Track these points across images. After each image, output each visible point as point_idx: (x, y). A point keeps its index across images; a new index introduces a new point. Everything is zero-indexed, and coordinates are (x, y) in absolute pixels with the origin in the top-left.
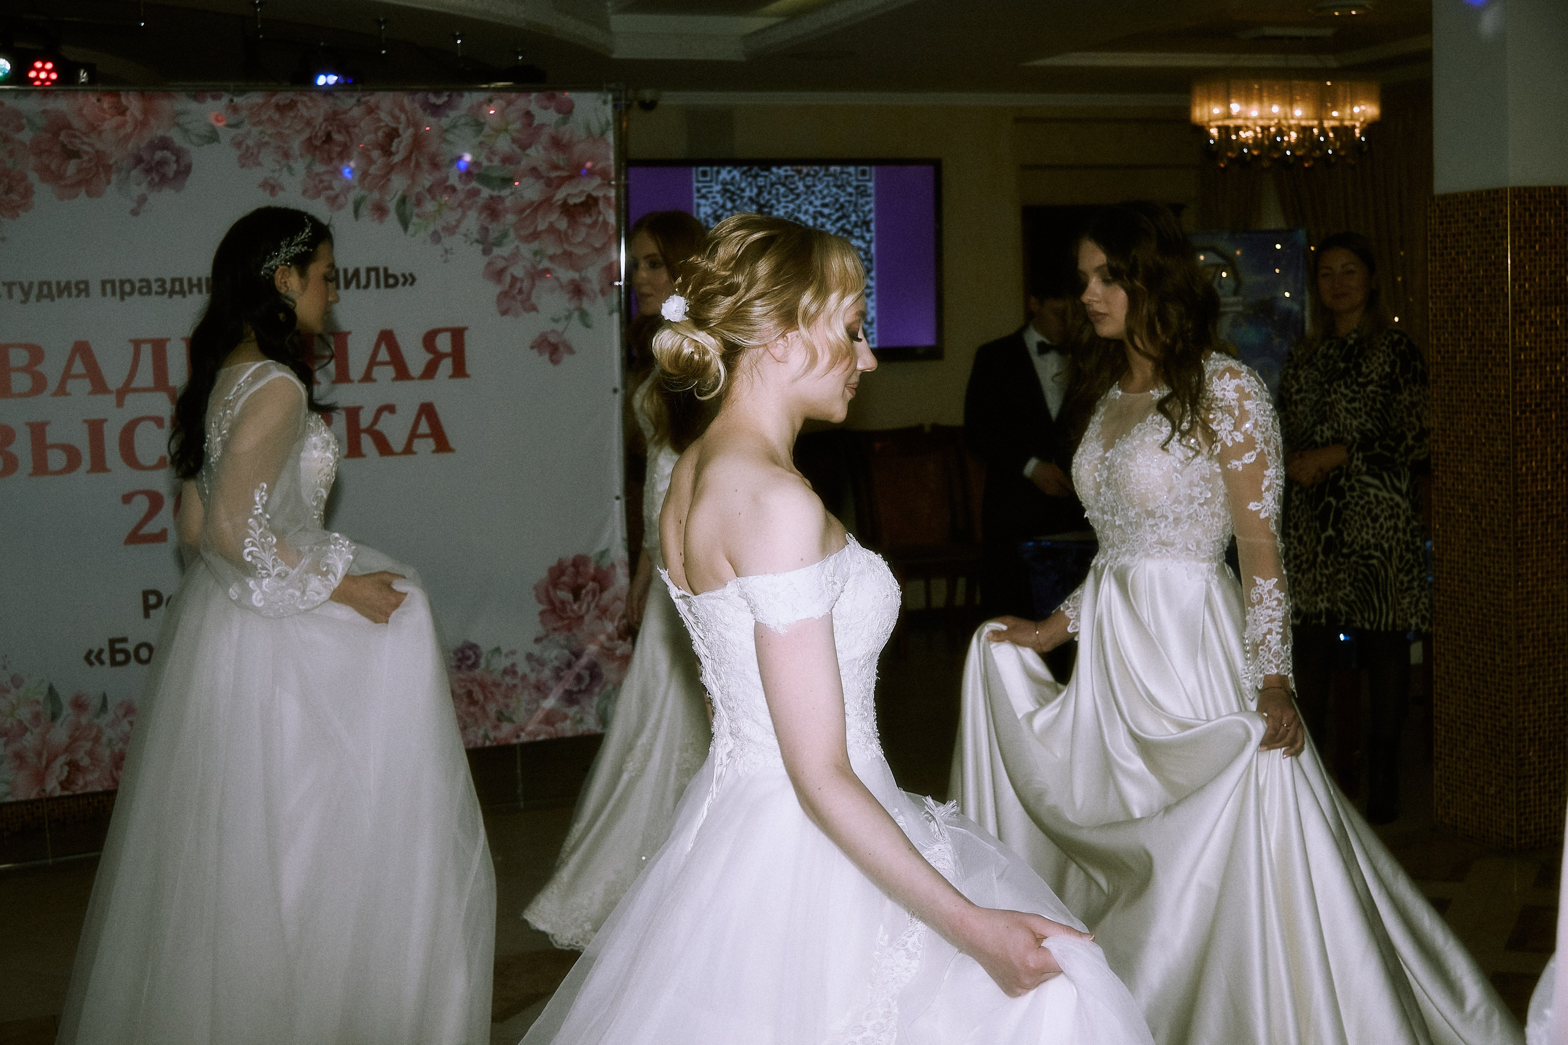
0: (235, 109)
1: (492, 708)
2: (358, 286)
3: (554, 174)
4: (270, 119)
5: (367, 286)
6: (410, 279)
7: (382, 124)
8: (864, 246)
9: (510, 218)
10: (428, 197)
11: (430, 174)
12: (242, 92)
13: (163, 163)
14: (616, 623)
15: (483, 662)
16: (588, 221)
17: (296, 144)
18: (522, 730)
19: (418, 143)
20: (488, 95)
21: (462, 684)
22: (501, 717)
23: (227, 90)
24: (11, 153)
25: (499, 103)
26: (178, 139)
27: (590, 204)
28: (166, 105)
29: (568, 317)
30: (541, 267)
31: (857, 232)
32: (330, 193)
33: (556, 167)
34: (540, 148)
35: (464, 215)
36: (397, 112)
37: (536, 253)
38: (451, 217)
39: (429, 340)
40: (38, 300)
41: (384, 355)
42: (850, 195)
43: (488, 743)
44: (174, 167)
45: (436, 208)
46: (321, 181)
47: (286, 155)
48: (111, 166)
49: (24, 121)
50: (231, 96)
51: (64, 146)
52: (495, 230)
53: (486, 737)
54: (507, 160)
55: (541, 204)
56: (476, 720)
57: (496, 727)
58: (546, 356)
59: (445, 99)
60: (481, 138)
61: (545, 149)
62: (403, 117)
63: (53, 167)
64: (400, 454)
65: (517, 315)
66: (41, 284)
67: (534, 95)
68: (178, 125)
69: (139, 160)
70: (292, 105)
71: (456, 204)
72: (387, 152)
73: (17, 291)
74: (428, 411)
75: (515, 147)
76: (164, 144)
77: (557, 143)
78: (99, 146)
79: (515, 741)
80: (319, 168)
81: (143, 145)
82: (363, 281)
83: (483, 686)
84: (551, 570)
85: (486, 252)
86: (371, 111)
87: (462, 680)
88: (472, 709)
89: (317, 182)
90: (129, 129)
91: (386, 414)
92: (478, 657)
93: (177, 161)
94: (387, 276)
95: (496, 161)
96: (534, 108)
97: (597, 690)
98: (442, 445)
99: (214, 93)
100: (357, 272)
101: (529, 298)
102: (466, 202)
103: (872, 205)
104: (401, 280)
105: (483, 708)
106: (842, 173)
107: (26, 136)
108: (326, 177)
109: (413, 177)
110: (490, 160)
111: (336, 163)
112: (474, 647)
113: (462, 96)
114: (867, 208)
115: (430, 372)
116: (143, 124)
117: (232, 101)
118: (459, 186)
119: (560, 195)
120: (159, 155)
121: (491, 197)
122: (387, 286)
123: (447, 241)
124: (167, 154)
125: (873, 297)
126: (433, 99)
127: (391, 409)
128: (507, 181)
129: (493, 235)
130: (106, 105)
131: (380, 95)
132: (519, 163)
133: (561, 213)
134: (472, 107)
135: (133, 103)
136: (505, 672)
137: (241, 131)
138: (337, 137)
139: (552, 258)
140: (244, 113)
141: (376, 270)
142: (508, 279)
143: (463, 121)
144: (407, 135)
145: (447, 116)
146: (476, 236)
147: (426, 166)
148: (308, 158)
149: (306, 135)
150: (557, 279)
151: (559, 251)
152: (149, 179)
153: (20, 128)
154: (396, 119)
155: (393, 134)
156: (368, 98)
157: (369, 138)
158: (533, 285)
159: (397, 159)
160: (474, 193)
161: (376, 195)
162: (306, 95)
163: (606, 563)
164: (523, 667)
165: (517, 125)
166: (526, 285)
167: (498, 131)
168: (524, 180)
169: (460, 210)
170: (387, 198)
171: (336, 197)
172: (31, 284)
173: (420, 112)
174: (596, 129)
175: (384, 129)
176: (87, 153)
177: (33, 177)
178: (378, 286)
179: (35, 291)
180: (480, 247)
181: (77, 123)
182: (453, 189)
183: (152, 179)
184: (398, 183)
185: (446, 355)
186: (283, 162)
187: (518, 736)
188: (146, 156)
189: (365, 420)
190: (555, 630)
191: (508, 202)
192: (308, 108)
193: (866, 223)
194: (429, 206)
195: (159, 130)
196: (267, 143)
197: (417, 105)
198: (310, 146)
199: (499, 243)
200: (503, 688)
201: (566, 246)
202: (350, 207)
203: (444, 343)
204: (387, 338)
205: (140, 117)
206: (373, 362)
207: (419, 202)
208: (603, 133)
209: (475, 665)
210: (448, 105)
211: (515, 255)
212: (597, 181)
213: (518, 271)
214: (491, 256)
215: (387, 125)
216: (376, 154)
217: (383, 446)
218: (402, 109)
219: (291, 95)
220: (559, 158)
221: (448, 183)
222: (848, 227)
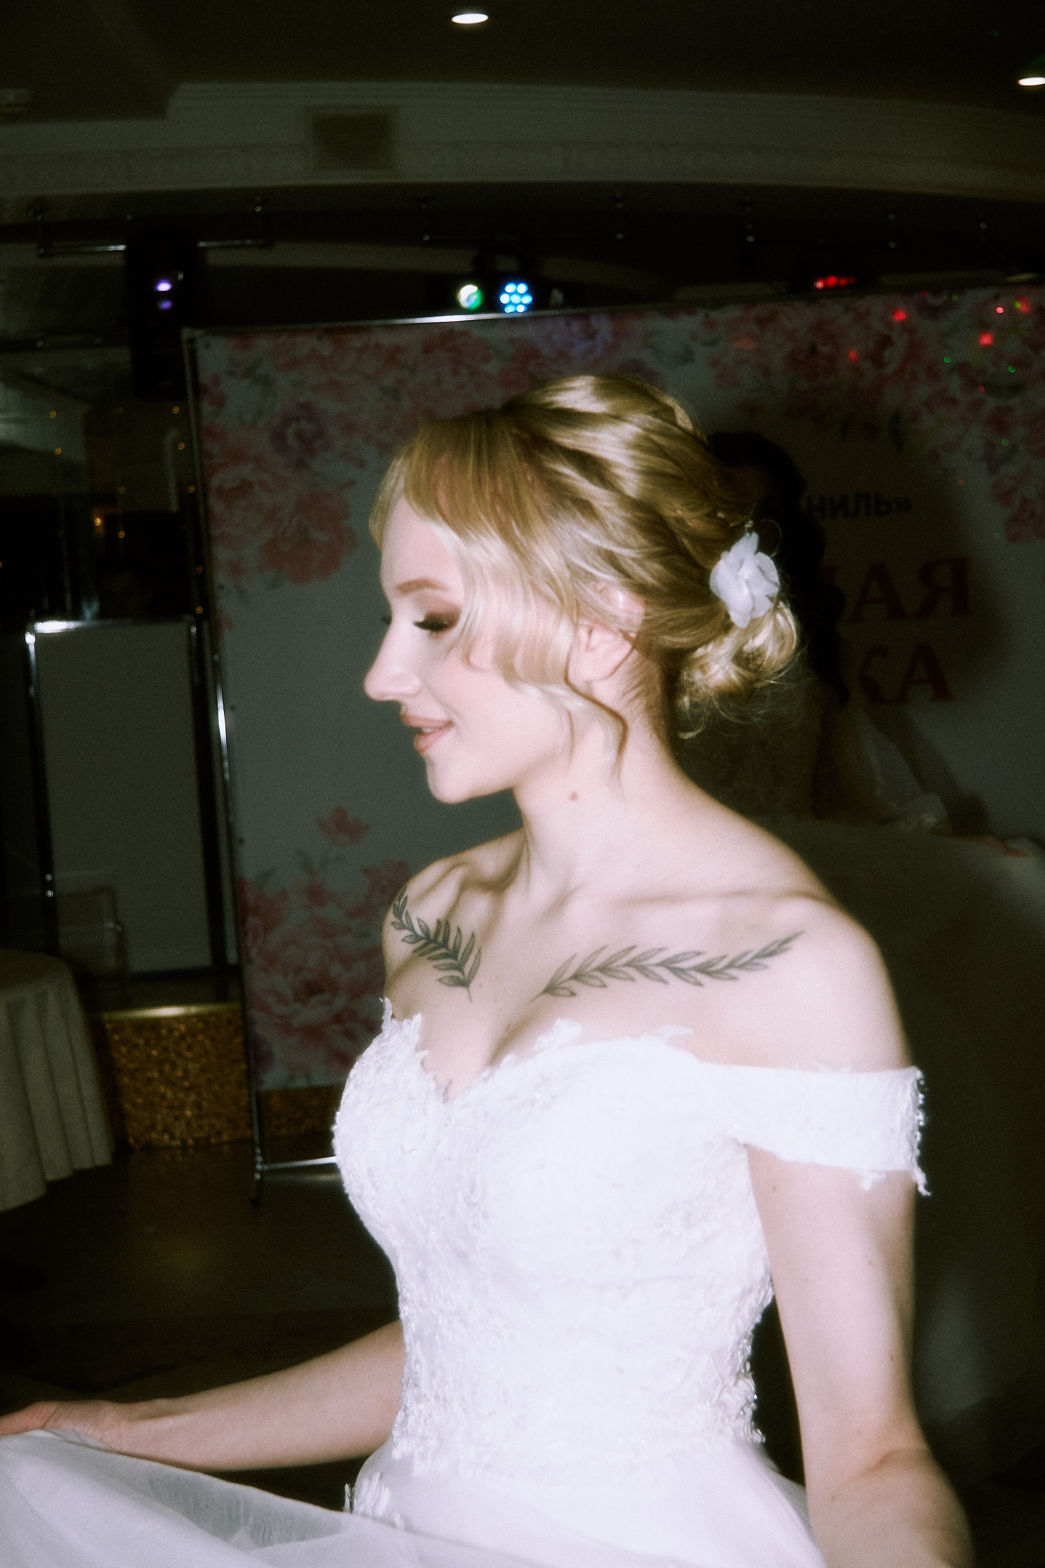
0: (710, 325)
2: (847, 516)
4: (750, 334)
5: (856, 515)
6: (905, 505)
7: (873, 331)
9: (1021, 431)
10: (925, 410)
11: (928, 385)
12: (717, 304)
17: (777, 361)
19: (914, 351)
24: (478, 385)
25: (1009, 299)
26: (649, 361)
28: (636, 325)
32: (815, 412)
35: (967, 431)
39: (927, 573)
41: (875, 591)
45: (935, 424)
47: (767, 372)
49: (491, 351)
51: (532, 375)
52: (1003, 445)
54: (1018, 363)
59: (945, 299)
64: (893, 702)
65: (1029, 542)
68: (651, 346)
70: (773, 317)
71: (958, 418)
72: (878, 363)
74: (925, 653)
75: (1027, 347)
80: (802, 385)
82: (852, 509)
85: (993, 470)
86: (861, 317)
90: (598, 352)
91: (877, 658)
94: (879, 502)
95: (1004, 368)
98: (942, 691)
99: (689, 309)
100: (844, 499)
101: (1041, 522)
102: (970, 416)
104: (895, 506)
107: (492, 367)
108: (810, 395)
109: (907, 390)
110: (997, 365)
111: (821, 378)
113: (964, 295)
115: (927, 609)
116: (613, 347)
118: (960, 397)
121: (999, 408)
122: (879, 513)
123: (947, 460)
126: (931, 300)
127: (883, 652)
128: (1016, 389)
129: (1001, 451)
130: (576, 331)
131: (871, 300)
132: (1033, 366)
134: (975, 306)
135: (603, 325)
137: (719, 348)
138: (822, 349)
140: (722, 329)
141: (867, 495)
142: (1018, 501)
143: (965, 322)
144: (901, 343)
145: (947, 318)
146: (981, 453)
147: (923, 376)
148: (791, 375)
149: (789, 348)
153: (487, 359)
154: (889, 325)
155: (885, 342)
156: (858, 304)
157: (859, 348)
159: (889, 370)
161: (866, 412)
165: (1029, 324)
166: (1039, 507)
168: (1037, 385)
169: (962, 424)
170: (879, 415)
171: (822, 416)
173: (916, 314)
175: (874, 338)
178: (869, 514)
180: (986, 465)
182: (953, 401)
184: (891, 397)
185: (946, 590)
186: (764, 381)
191: (1019, 413)
192: (789, 318)
194: (927, 422)
195: (630, 352)
196: (746, 360)
197: (912, 308)
198: (792, 361)
199: (1007, 460)
202: (837, 427)
203: (943, 576)
204: (879, 572)
205: (611, 340)
206: (865, 599)
207: (914, 418)
210: (949, 305)
211: (1026, 473)
213: (1029, 491)
214: (998, 475)
215: (877, 333)
217: (875, 693)
221: (947, 395)
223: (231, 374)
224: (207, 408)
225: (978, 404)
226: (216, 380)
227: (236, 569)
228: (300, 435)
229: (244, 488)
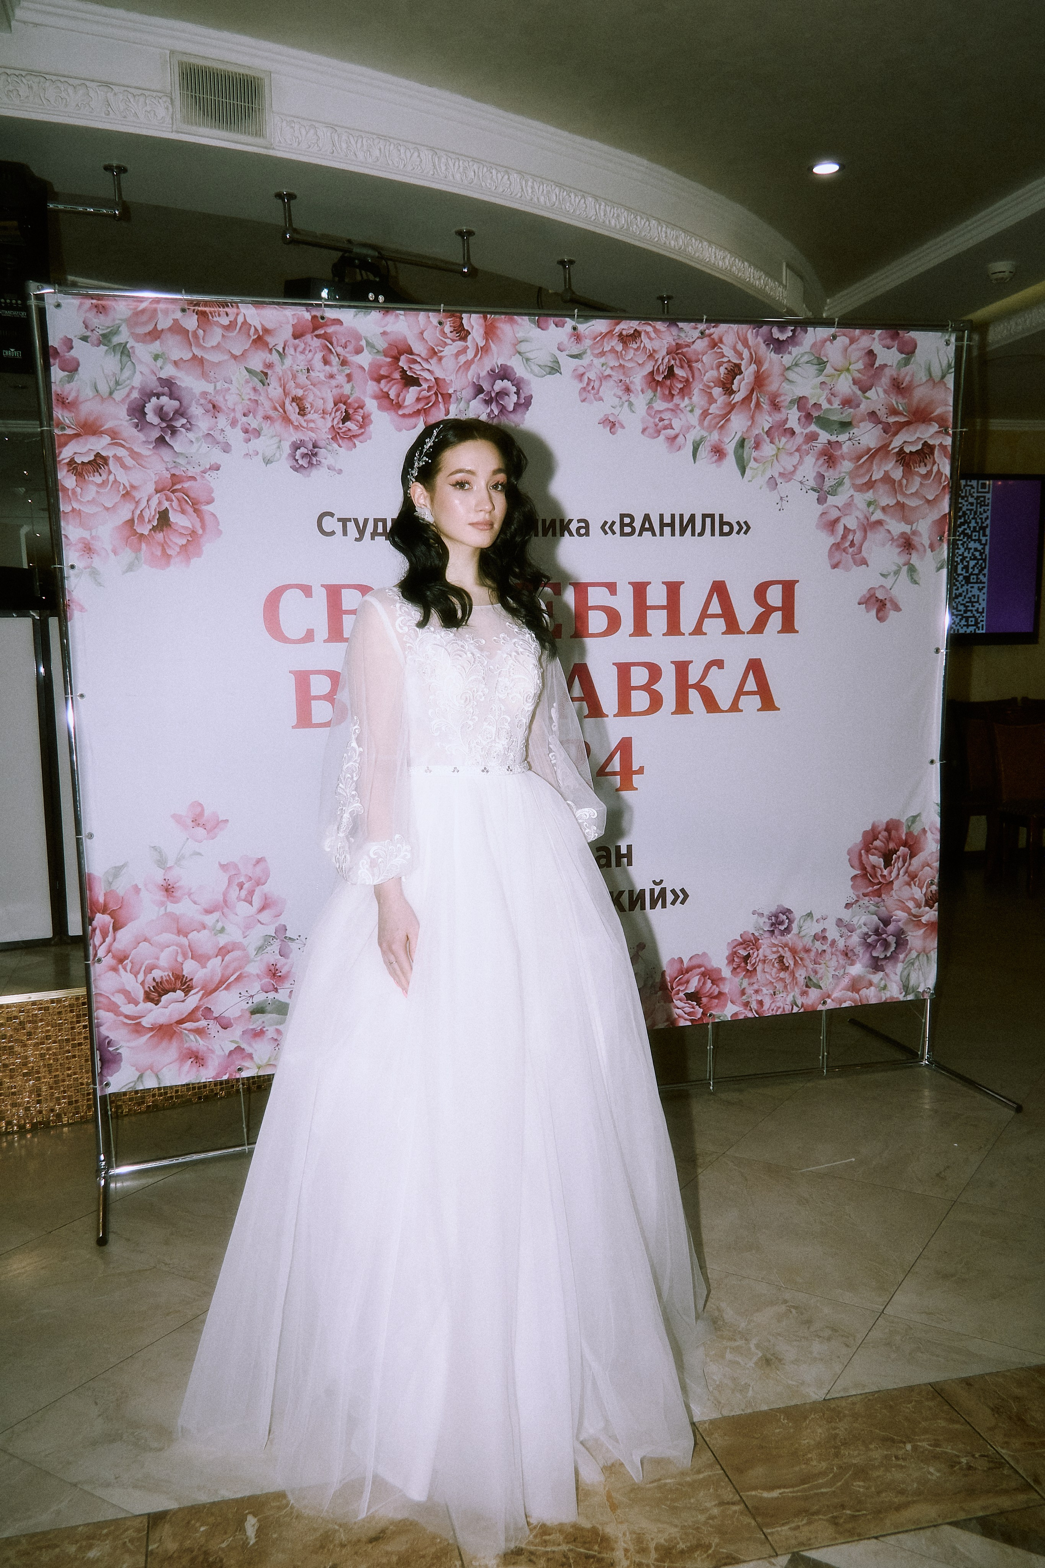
0: (577, 337)
1: (801, 974)
2: (693, 534)
3: (892, 420)
4: (613, 350)
5: (701, 534)
6: (745, 528)
7: (725, 359)
8: (980, 548)
9: (847, 466)
10: (768, 440)
11: (770, 416)
12: (587, 318)
13: (503, 393)
14: (924, 890)
15: (795, 926)
16: (923, 471)
17: (638, 380)
18: (829, 996)
19: (759, 381)
20: (832, 330)
21: (775, 949)
22: (809, 983)
23: (572, 316)
24: (349, 377)
25: (843, 341)
26: (520, 370)
27: (926, 452)
28: (508, 329)
29: (897, 573)
30: (874, 518)
31: (975, 536)
32: (669, 432)
33: (894, 412)
34: (880, 390)
35: (801, 461)
36: (740, 347)
37: (869, 504)
38: (788, 462)
39: (760, 593)
40: (373, 538)
41: (715, 607)
42: (972, 504)
43: (795, 1010)
44: (514, 398)
45: (774, 453)
46: (662, 420)
47: (628, 390)
48: (450, 395)
49: (363, 343)
50: (574, 323)
51: (404, 372)
52: (831, 477)
53: (794, 1003)
54: (847, 402)
55: (878, 450)
56: (785, 987)
57: (804, 993)
58: (873, 612)
59: (790, 334)
60: (822, 378)
61: (885, 391)
62: (746, 354)
63: (392, 394)
64: (726, 711)
65: (847, 569)
66: (376, 521)
67: (878, 332)
68: (519, 353)
69: (479, 390)
70: (636, 335)
71: (795, 448)
72: (729, 390)
73: (351, 526)
74: (755, 667)
75: (855, 389)
76: (504, 374)
77: (898, 387)
78: (439, 374)
79: (821, 1007)
80: (660, 405)
81: (483, 373)
82: (698, 529)
83: (794, 951)
84: (865, 833)
85: (821, 501)
86: (714, 345)
87: (775, 945)
88: (782, 975)
89: (657, 420)
90: (470, 354)
91: (714, 669)
92: (791, 922)
93: (518, 393)
94: (722, 523)
95: (836, 405)
96: (877, 348)
97: (901, 956)
98: (768, 703)
99: (557, 319)
100: (692, 518)
101: (860, 551)
102: (804, 447)
103: (989, 513)
104: (736, 528)
105: (793, 973)
106: (966, 485)
107: (365, 359)
108: (667, 416)
109: (752, 418)
110: (830, 402)
111: (677, 399)
112: (787, 912)
113: (806, 332)
114: (985, 515)
115: (759, 626)
116: (484, 350)
117: (575, 329)
118: (798, 429)
119: (897, 442)
120: (499, 385)
121: (829, 442)
122: (722, 534)
123: (784, 488)
124: (506, 384)
125: (985, 590)
126: (776, 334)
127: (719, 664)
128: (845, 425)
129: (828, 484)
130: (447, 329)
131: (723, 327)
132: (858, 406)
133: (897, 461)
134: (814, 345)
135: (474, 324)
136: (816, 937)
137: (585, 361)
138: (678, 371)
139: (884, 509)
140: (588, 342)
141: (712, 516)
142: (840, 530)
143: (806, 358)
144: (749, 372)
145: (790, 353)
146: (812, 483)
147: (766, 407)
148: (649, 394)
149: (649, 368)
150: (889, 531)
151: (892, 502)
152: (489, 410)
153: (359, 351)
154: (740, 355)
155: (735, 371)
156: (712, 330)
157: (712, 374)
158: (865, 538)
159: (738, 397)
160: (813, 437)
161: (715, 436)
162: (650, 325)
163: (916, 830)
164: (833, 933)
165: (860, 365)
166: (858, 537)
167: (839, 371)
168: (862, 425)
169: (797, 454)
170: (727, 440)
171: (676, 437)
172: (366, 521)
173: (763, 346)
174: (937, 372)
175: (725, 365)
176: (426, 380)
177: (371, 405)
178: (713, 534)
179: (370, 528)
180: (815, 495)
181: (418, 348)
182: (792, 432)
183: (492, 411)
184: (738, 423)
185: (776, 609)
186: (625, 398)
187: (825, 1003)
188: (486, 386)
189: (694, 676)
190: (865, 895)
191: (845, 448)
192: (650, 338)
193: (983, 529)
194: (768, 449)
195: (499, 357)
196: (609, 376)
197: (760, 339)
198: (652, 381)
199: (833, 492)
200: (813, 954)
201: (900, 498)
202: (689, 448)
203: (774, 596)
204: (719, 589)
205: (481, 343)
206: (704, 614)
207: (757, 446)
208: (943, 377)
209: (788, 930)
210: (792, 340)
211: (849, 505)
212: (935, 427)
213: (851, 522)
214: (825, 505)
215: (729, 361)
216: (717, 391)
217: (711, 703)
218: (745, 343)
219: (634, 324)
220: (899, 403)
221: (787, 426)
222: (968, 531)
223: (85, 339)
224: (57, 374)
225: (812, 438)
226: (69, 344)
227: (88, 549)
228: (160, 412)
229: (99, 462)
